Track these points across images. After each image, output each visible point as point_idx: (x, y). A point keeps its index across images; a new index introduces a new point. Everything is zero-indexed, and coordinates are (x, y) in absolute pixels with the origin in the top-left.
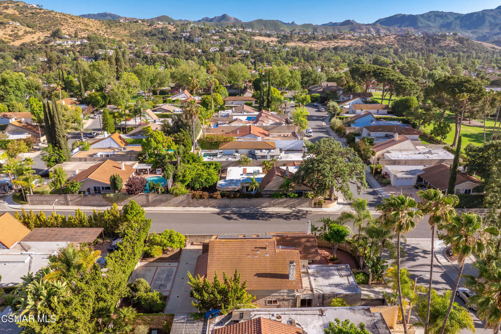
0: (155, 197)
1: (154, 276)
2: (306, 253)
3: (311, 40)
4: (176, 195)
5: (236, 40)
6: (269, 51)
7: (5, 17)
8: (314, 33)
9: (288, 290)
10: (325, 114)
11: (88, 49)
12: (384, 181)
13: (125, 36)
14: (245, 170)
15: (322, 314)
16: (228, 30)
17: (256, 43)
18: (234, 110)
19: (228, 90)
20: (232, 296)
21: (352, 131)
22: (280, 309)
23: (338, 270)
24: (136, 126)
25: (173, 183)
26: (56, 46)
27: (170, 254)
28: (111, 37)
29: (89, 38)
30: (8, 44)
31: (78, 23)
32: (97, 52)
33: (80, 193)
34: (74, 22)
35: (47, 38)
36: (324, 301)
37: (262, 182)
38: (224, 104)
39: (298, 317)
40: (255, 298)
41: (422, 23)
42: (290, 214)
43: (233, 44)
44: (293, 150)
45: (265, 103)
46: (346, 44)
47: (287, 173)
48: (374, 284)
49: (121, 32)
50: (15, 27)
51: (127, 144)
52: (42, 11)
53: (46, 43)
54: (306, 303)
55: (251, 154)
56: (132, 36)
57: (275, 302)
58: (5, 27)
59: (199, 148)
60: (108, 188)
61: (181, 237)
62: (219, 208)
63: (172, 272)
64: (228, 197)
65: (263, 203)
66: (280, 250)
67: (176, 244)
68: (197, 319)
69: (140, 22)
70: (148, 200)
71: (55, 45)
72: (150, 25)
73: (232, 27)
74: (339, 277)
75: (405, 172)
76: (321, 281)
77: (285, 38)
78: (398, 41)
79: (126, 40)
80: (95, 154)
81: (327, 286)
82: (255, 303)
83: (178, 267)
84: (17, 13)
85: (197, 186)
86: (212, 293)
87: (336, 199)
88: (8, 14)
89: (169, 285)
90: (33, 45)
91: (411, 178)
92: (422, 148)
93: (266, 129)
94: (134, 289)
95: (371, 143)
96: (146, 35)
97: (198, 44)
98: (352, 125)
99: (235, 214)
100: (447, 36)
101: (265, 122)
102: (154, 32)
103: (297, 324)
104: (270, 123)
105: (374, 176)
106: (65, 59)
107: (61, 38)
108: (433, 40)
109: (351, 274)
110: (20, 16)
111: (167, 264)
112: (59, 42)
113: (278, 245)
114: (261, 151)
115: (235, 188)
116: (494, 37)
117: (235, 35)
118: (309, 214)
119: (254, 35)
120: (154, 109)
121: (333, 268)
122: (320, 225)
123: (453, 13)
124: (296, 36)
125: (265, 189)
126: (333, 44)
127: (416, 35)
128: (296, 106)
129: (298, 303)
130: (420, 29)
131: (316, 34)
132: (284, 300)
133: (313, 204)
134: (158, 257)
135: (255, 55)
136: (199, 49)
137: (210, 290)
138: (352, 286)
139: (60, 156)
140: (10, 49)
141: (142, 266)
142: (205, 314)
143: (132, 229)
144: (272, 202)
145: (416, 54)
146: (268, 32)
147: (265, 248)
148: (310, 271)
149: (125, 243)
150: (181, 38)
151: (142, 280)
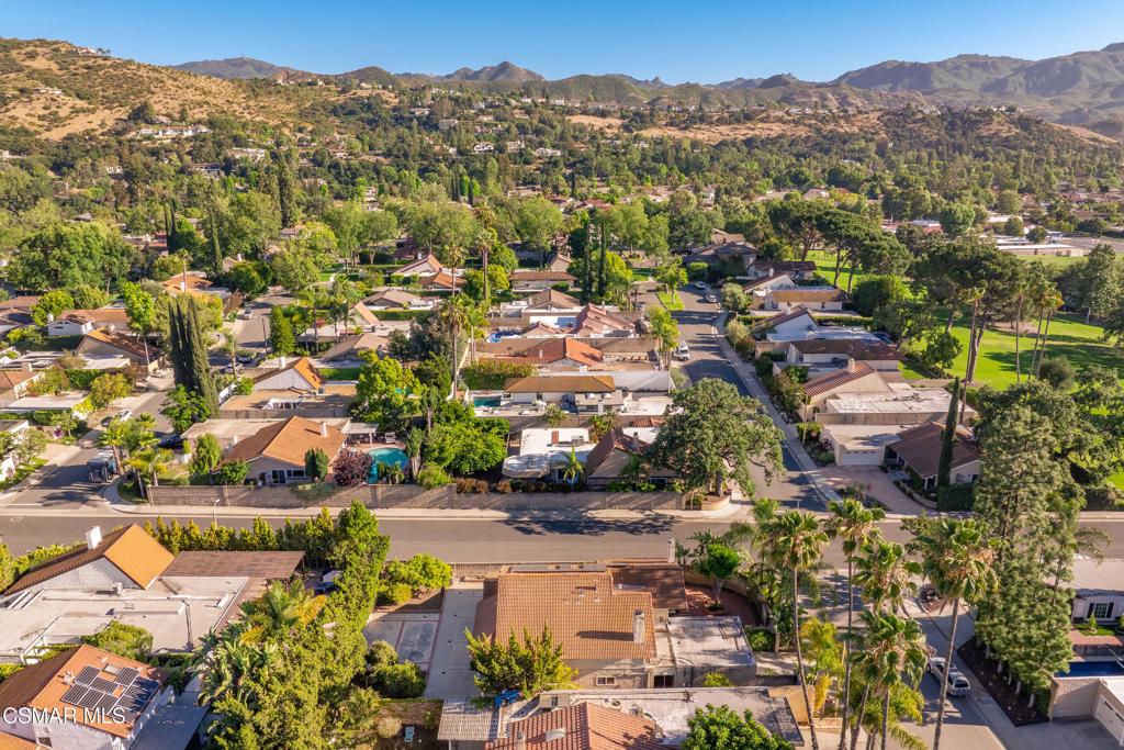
0: (389, 491)
1: (399, 638)
2: (664, 596)
3: (696, 123)
4: (429, 487)
5: (531, 124)
6: (603, 148)
7: (29, 76)
8: (701, 109)
9: (633, 660)
10: (716, 308)
11: (209, 148)
12: (823, 456)
13: (289, 114)
14: (555, 435)
15: (687, 698)
16: (513, 102)
17: (575, 130)
18: (531, 303)
19: (517, 256)
20: (539, 670)
21: (768, 349)
22: (618, 690)
23: (720, 626)
24: (337, 341)
25: (421, 464)
26: (140, 141)
27: (423, 599)
28: (258, 119)
29: (211, 124)
30: (38, 137)
31: (188, 87)
32: (229, 153)
33: (247, 482)
34: (177, 86)
35: (121, 123)
36: (693, 677)
37: (589, 461)
38: (511, 287)
39: (649, 704)
40: (577, 672)
41: (941, 82)
42: (641, 522)
43: (525, 133)
44: (649, 391)
45: (595, 285)
46: (772, 133)
47: (635, 445)
48: (785, 651)
49: (280, 107)
50: (53, 100)
51: (324, 380)
52: (109, 63)
53: (119, 133)
54: (663, 682)
55: (567, 401)
56: (303, 114)
57: (611, 680)
58: (31, 101)
59: (465, 386)
60: (299, 473)
61: (444, 569)
62: (507, 510)
63: (431, 629)
64: (526, 490)
65: (591, 501)
66: (618, 591)
67: (435, 580)
68: (481, 707)
69: (320, 83)
70: (375, 496)
71: (139, 137)
72: (343, 91)
73: (522, 95)
74: (721, 638)
75: (862, 438)
76: (690, 645)
77: (638, 119)
78: (886, 126)
79: (291, 125)
80: (265, 403)
81: (699, 654)
82: (576, 682)
83: (439, 622)
84: (54, 67)
85: (466, 468)
86: (507, 664)
87: (728, 493)
88: (35, 71)
89: (427, 653)
90: (91, 139)
91: (873, 452)
92: (902, 388)
93: (596, 345)
94: (371, 659)
95: (803, 378)
96: (334, 112)
97: (449, 134)
98: (769, 336)
99: (538, 522)
100: (993, 113)
101: (595, 329)
102: (352, 106)
103: (647, 714)
104: (604, 332)
105: (805, 446)
106: (161, 171)
107: (150, 122)
108: (964, 122)
109: (742, 634)
110: (60, 73)
111: (420, 616)
112: (146, 131)
113: (616, 582)
114: (586, 397)
115: (538, 473)
116: (1100, 112)
117: (528, 112)
118: (677, 522)
119: (570, 112)
120: (367, 299)
121: (712, 623)
122: (693, 546)
123: (1009, 58)
124: (662, 113)
125: (593, 476)
126: (743, 132)
127: (927, 111)
128: (658, 290)
129: (651, 681)
130: (937, 93)
131: (706, 109)
132: (625, 676)
133: (684, 503)
134: (403, 604)
135: (572, 160)
136: (452, 146)
137: (503, 658)
138: (742, 654)
139: (201, 409)
140: (42, 147)
141: (377, 620)
142: (494, 699)
143: (357, 554)
144: (608, 499)
145: (924, 155)
146: (601, 107)
147: (594, 589)
148: (671, 628)
149: (348, 580)
150: (411, 120)
151: (384, 643)
